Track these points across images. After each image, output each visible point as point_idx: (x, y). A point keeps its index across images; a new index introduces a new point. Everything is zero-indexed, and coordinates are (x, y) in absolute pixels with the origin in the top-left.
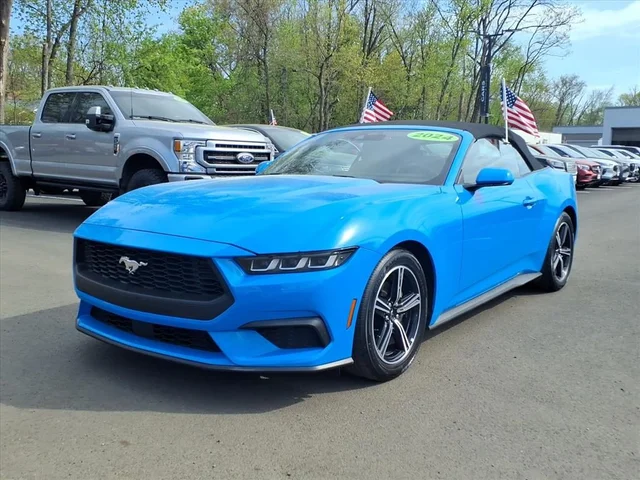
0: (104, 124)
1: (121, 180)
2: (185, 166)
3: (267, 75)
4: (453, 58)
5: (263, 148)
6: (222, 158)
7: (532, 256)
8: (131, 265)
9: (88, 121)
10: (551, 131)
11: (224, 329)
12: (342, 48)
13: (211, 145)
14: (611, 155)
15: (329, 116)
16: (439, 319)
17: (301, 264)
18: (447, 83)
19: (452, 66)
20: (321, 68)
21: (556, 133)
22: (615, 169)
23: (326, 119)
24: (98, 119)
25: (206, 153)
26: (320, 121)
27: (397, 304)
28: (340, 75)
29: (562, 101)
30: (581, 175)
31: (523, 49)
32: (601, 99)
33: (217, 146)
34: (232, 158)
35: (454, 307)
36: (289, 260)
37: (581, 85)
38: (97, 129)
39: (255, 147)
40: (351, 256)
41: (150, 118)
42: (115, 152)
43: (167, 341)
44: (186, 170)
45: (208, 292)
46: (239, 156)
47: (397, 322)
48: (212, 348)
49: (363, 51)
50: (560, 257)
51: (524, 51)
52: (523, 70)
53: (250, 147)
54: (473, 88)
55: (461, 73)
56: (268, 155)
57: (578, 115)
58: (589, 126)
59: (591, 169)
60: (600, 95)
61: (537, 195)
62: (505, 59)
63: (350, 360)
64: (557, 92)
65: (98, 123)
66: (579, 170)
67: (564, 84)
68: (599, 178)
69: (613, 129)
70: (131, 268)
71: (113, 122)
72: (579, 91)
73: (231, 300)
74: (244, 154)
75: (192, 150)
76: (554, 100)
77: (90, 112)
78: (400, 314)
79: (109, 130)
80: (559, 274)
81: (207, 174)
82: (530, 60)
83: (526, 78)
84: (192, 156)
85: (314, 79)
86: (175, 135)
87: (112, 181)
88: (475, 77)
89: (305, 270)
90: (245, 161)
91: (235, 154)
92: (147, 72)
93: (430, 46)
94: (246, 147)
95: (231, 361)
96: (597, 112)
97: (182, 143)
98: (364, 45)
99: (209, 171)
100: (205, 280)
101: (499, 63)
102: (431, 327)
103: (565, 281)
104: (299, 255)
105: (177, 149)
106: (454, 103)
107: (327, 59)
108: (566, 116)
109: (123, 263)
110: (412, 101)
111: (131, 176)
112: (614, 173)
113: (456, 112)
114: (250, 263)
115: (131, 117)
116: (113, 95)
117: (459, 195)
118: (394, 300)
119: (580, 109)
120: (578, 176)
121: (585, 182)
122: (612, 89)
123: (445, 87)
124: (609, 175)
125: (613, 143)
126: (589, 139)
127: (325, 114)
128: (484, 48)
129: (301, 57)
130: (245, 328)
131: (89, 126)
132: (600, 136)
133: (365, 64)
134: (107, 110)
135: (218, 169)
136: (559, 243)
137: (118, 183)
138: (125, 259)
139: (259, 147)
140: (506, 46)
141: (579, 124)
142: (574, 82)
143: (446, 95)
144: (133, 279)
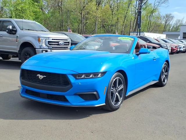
0: (13, 32)
1: (19, 51)
2: (42, 46)
3: (62, 13)
4: (128, 8)
5: (67, 40)
6: (54, 43)
7: (156, 75)
8: (41, 77)
9: (7, 31)
10: (162, 33)
11: (69, 95)
12: (89, 4)
13: (50, 39)
14: (183, 42)
15: (84, 28)
16: (129, 94)
17: (91, 76)
18: (126, 16)
19: (128, 10)
20: (82, 10)
21: (164, 34)
22: (184, 47)
23: (83, 28)
24: (11, 30)
25: (49, 42)
26: (81, 29)
27: (117, 88)
28: (88, 13)
29: (166, 23)
30: (172, 49)
31: (152, 4)
32: (180, 22)
33: (52, 39)
34: (57, 43)
35: (133, 90)
36: (88, 75)
37: (173, 17)
38: (10, 33)
39: (65, 40)
40: (105, 74)
41: (29, 30)
42: (17, 41)
43: (51, 99)
44: (42, 48)
45: (65, 84)
46: (60, 43)
47: (117, 94)
48: (66, 100)
49: (97, 4)
50: (164, 76)
51: (153, 5)
52: (152, 12)
53: (63, 40)
54: (135, 18)
55: (131, 13)
56: (69, 42)
57: (172, 28)
58: (175, 32)
59: (175, 47)
60: (179, 21)
61: (157, 57)
62: (146, 8)
63: (104, 104)
64: (164, 19)
65: (11, 31)
66: (171, 47)
67: (167, 17)
68: (178, 50)
69: (184, 33)
70: (41, 78)
71: (16, 31)
72: (172, 19)
73: (72, 86)
74: (61, 42)
75: (44, 41)
76: (163, 22)
77: (8, 28)
78: (118, 91)
79: (15, 34)
80: (164, 81)
81: (49, 49)
82: (155, 8)
83: (153, 14)
84: (44, 43)
85: (79, 14)
86: (38, 36)
87: (16, 51)
88: (136, 14)
89: (92, 78)
90: (62, 45)
91: (58, 42)
92: (19, 11)
93: (120, 3)
94: (62, 40)
95: (71, 104)
96: (178, 26)
97: (41, 38)
98: (97, 2)
99: (50, 48)
100: (64, 81)
101: (144, 9)
102: (126, 96)
103: (166, 83)
104: (90, 74)
105: (39, 41)
106: (128, 23)
107: (84, 7)
108: (168, 28)
109: (38, 76)
110: (114, 22)
111: (22, 50)
112: (183, 49)
113: (129, 26)
114: (77, 76)
115: (22, 30)
116: (16, 22)
117: (134, 56)
118: (116, 87)
119: (172, 26)
120: (171, 49)
121: (173, 52)
122: (183, 19)
123: (125, 18)
124: (182, 49)
125: (184, 38)
126: (175, 37)
127: (83, 27)
128: (139, 4)
129: (75, 6)
130: (75, 95)
131: (7, 32)
132: (179, 35)
133: (97, 9)
134: (14, 27)
135: (53, 47)
136: (164, 72)
137: (18, 52)
138: (39, 75)
139: (66, 40)
140: (146, 3)
141: (172, 31)
142: (170, 16)
143: (126, 21)
144: (41, 81)
